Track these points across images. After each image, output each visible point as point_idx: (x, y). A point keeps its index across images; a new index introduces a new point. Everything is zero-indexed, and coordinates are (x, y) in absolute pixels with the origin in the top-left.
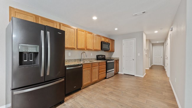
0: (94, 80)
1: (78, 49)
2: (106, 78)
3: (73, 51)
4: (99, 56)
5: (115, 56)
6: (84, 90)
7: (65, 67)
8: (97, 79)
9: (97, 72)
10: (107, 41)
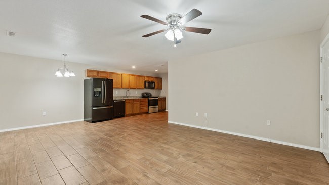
0: (135, 112)
1: (122, 88)
2: (148, 113)
3: (119, 90)
4: (144, 94)
5: (162, 94)
6: (126, 118)
7: (113, 100)
8: (138, 112)
9: (139, 106)
10: (152, 80)
